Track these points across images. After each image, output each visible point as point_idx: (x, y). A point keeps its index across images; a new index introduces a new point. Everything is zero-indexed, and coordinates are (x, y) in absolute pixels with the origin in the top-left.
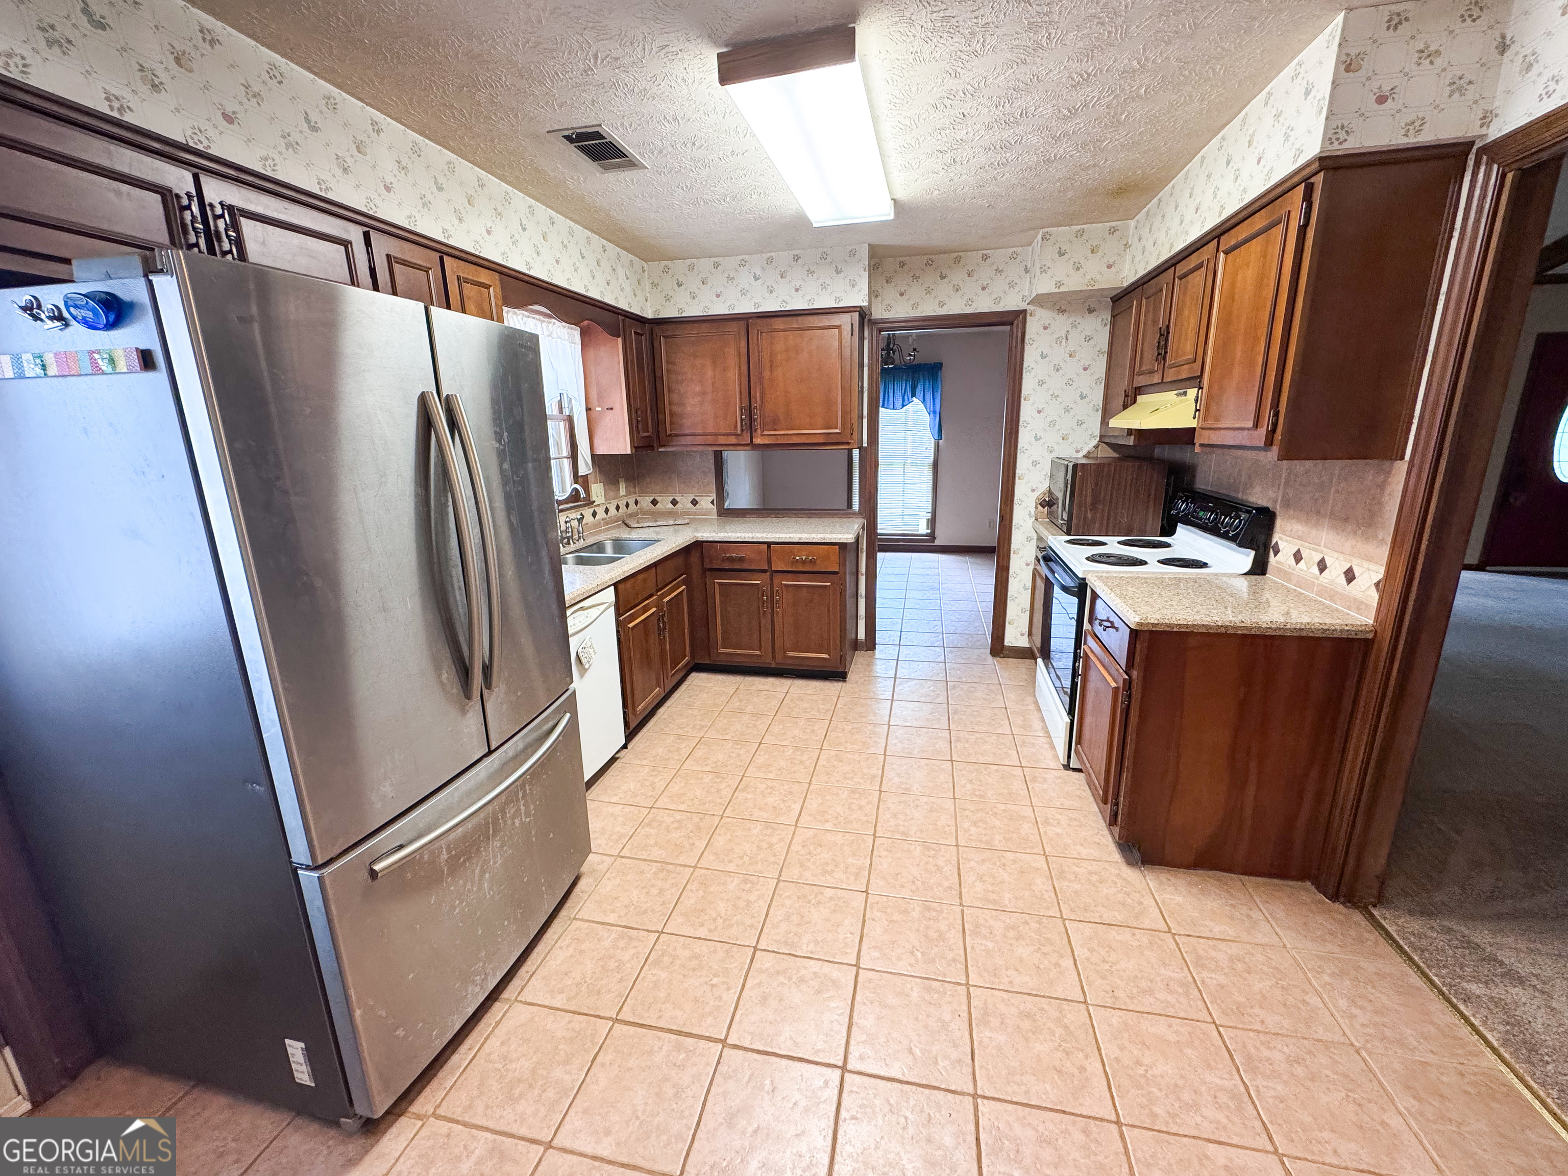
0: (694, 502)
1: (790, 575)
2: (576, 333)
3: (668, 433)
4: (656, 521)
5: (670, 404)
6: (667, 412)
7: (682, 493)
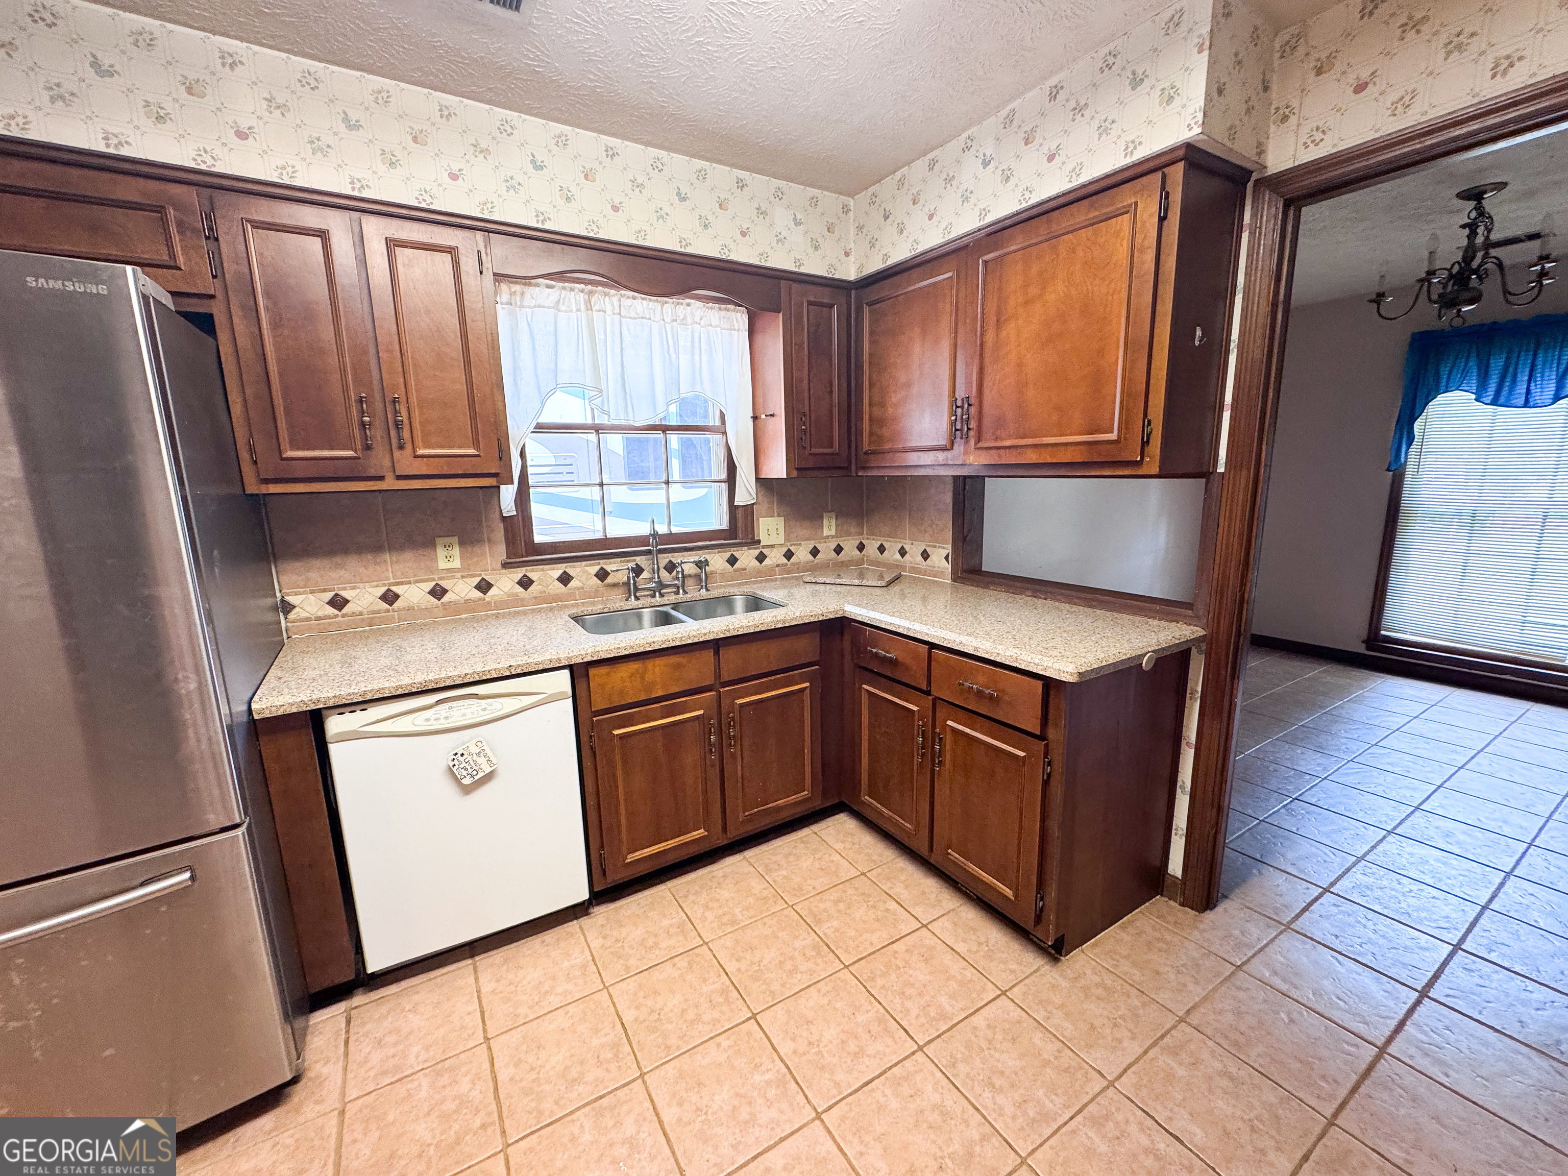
0: (925, 555)
1: (961, 713)
2: (739, 318)
3: (866, 447)
4: (839, 576)
5: (870, 405)
6: (866, 417)
7: (913, 539)
